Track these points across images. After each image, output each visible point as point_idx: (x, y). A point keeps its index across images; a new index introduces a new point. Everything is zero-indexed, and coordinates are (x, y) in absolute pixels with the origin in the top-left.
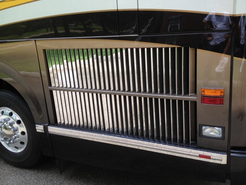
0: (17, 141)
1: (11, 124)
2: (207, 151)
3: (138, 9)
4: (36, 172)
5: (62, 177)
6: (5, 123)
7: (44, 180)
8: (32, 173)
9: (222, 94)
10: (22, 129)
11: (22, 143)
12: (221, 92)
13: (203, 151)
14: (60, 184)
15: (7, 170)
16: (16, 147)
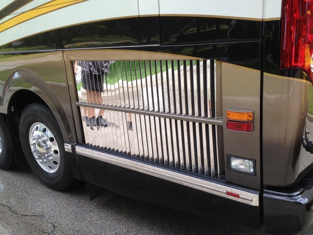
0: (51, 160)
1: (45, 142)
2: (236, 188)
3: (159, 15)
4: (68, 196)
5: (94, 204)
6: (39, 140)
7: (74, 205)
8: (65, 196)
9: (250, 119)
10: (55, 148)
11: (55, 163)
12: (250, 116)
13: (232, 187)
14: (90, 211)
15: (41, 191)
16: (50, 167)
